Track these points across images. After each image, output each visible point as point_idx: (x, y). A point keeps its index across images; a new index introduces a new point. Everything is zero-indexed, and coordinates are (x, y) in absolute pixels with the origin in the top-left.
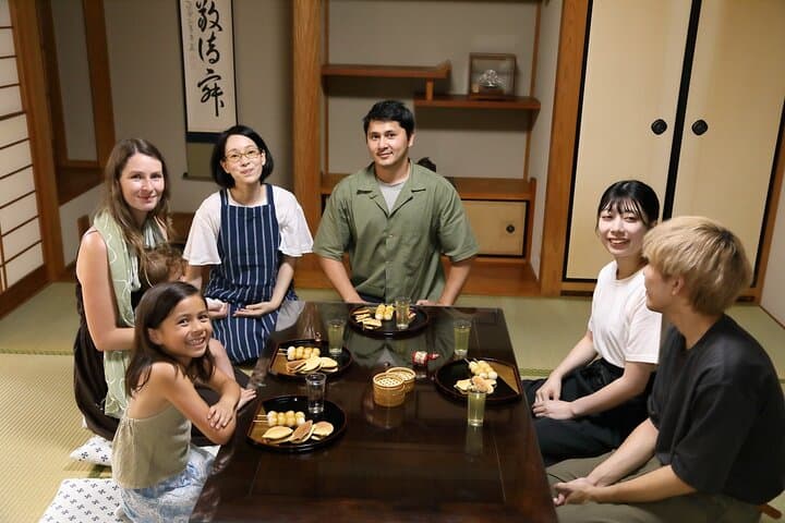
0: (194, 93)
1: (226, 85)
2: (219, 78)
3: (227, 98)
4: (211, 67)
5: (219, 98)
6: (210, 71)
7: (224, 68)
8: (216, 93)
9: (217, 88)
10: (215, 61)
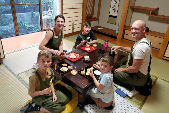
0: (112, 8)
1: (117, 8)
2: (116, 6)
3: (116, 10)
4: (115, 4)
5: (115, 10)
6: (115, 5)
7: (117, 5)
8: (115, 9)
9: (115, 8)
10: (116, 3)
